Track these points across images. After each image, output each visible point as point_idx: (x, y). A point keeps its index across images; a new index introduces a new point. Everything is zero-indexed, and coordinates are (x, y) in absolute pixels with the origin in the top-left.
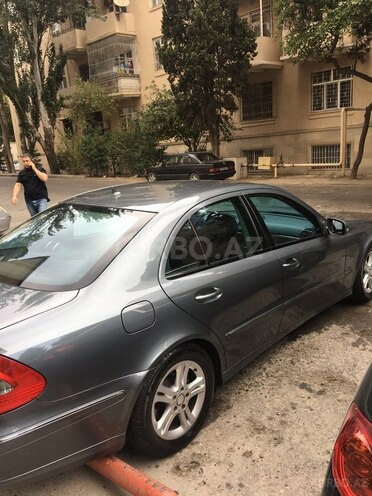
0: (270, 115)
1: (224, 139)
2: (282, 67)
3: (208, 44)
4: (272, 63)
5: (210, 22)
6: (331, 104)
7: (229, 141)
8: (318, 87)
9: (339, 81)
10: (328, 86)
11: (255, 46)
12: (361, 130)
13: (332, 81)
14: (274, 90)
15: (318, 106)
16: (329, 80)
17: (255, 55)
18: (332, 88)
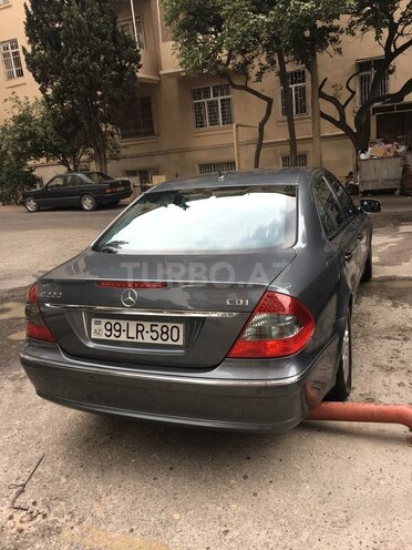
0: (152, 133)
1: (112, 158)
2: (160, 82)
3: (90, 51)
4: (151, 77)
5: (90, 27)
6: (214, 122)
7: (117, 159)
8: (199, 104)
9: (219, 99)
10: (208, 103)
11: (139, 58)
12: (255, 146)
13: (212, 98)
14: (153, 107)
15: (200, 124)
16: (208, 96)
17: (140, 67)
18: (213, 105)
